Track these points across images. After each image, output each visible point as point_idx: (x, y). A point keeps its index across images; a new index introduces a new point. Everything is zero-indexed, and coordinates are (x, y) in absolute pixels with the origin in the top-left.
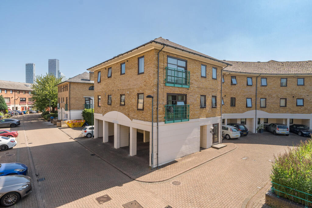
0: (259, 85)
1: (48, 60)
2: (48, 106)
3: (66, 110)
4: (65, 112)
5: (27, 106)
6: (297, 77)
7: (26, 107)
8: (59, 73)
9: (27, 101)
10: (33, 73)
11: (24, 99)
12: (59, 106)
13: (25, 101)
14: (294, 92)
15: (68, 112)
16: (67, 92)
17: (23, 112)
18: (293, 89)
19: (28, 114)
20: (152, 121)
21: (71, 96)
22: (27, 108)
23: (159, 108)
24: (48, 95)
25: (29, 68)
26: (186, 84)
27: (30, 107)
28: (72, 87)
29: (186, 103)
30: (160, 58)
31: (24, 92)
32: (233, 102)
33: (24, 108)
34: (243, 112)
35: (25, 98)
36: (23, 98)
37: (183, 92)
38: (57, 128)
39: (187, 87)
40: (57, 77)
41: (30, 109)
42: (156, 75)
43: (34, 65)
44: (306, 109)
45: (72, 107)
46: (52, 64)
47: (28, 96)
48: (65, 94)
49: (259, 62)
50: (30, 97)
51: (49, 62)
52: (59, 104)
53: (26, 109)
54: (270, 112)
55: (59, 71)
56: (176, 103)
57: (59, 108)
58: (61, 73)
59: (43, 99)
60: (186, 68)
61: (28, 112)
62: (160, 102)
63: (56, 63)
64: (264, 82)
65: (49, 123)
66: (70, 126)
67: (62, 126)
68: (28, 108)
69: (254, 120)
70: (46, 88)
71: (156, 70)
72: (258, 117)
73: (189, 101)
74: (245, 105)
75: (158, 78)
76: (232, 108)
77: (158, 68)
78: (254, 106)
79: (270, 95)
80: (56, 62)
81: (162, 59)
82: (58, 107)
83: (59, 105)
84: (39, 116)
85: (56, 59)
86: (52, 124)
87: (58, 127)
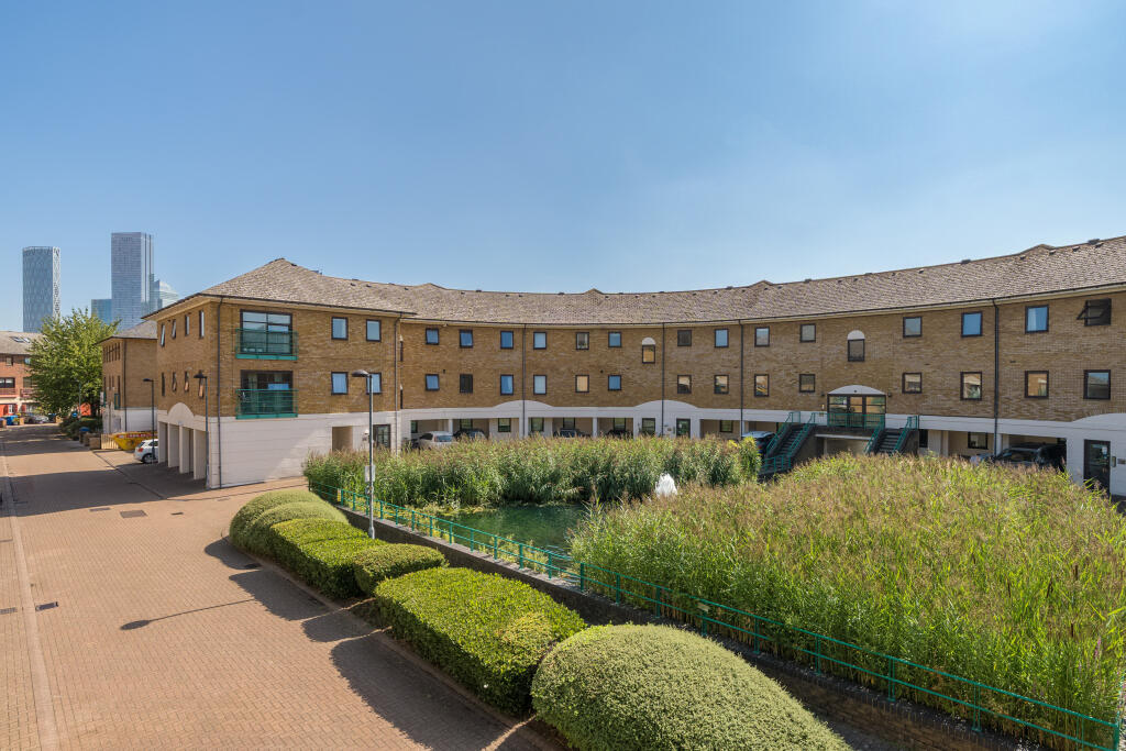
0: (529, 348)
1: (110, 236)
2: (75, 399)
3: (117, 408)
4: (116, 412)
5: (19, 403)
6: (607, 331)
7: (15, 405)
8: (155, 285)
9: (19, 386)
10: (50, 284)
11: (9, 382)
12: (105, 400)
13: (13, 385)
14: (603, 362)
15: (121, 413)
16: (119, 363)
17: (7, 418)
18: (601, 356)
19: (22, 425)
20: (206, 415)
21: (128, 374)
22: (19, 407)
23: (222, 395)
24: (75, 369)
25: (38, 267)
26: (291, 353)
27: (29, 404)
28: (130, 349)
29: (291, 386)
30: (223, 315)
31: (9, 360)
32: (466, 384)
33: (10, 408)
34: (494, 404)
35: (14, 379)
36: (5, 379)
37: (285, 367)
38: (90, 453)
39: (293, 358)
40: (143, 298)
41: (29, 410)
42: (216, 342)
43: (54, 254)
44: (625, 396)
45: (131, 399)
46: (127, 253)
47: (19, 372)
48: (114, 369)
49: (562, 294)
50: (28, 375)
51: (113, 242)
52: (105, 394)
53: (14, 410)
54: (556, 404)
55: (152, 276)
56: (266, 387)
57: (104, 405)
58: (161, 284)
59: (64, 381)
60: (290, 326)
61: (22, 420)
62: (226, 384)
63: (139, 248)
64: (540, 341)
65: (77, 443)
66: (123, 445)
67: (104, 446)
68: (23, 409)
69: (521, 421)
70: (70, 351)
71: (215, 334)
72: (528, 415)
73: (297, 383)
74: (498, 390)
75: (219, 347)
76: (465, 397)
77: (218, 330)
78: (519, 391)
79: (554, 369)
80: (143, 244)
81: (229, 315)
82: (102, 401)
83: (105, 397)
84: (54, 431)
85: (139, 234)
86: (83, 445)
87: (91, 449)
